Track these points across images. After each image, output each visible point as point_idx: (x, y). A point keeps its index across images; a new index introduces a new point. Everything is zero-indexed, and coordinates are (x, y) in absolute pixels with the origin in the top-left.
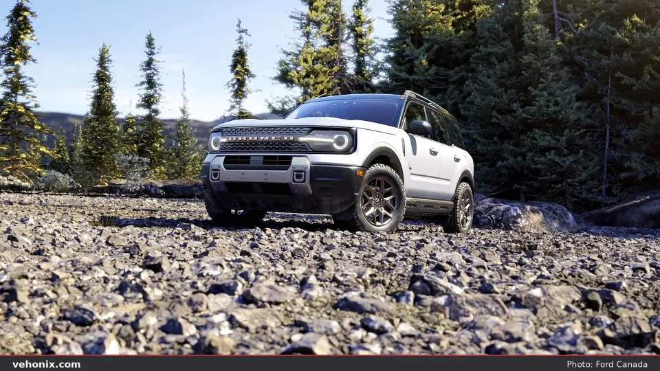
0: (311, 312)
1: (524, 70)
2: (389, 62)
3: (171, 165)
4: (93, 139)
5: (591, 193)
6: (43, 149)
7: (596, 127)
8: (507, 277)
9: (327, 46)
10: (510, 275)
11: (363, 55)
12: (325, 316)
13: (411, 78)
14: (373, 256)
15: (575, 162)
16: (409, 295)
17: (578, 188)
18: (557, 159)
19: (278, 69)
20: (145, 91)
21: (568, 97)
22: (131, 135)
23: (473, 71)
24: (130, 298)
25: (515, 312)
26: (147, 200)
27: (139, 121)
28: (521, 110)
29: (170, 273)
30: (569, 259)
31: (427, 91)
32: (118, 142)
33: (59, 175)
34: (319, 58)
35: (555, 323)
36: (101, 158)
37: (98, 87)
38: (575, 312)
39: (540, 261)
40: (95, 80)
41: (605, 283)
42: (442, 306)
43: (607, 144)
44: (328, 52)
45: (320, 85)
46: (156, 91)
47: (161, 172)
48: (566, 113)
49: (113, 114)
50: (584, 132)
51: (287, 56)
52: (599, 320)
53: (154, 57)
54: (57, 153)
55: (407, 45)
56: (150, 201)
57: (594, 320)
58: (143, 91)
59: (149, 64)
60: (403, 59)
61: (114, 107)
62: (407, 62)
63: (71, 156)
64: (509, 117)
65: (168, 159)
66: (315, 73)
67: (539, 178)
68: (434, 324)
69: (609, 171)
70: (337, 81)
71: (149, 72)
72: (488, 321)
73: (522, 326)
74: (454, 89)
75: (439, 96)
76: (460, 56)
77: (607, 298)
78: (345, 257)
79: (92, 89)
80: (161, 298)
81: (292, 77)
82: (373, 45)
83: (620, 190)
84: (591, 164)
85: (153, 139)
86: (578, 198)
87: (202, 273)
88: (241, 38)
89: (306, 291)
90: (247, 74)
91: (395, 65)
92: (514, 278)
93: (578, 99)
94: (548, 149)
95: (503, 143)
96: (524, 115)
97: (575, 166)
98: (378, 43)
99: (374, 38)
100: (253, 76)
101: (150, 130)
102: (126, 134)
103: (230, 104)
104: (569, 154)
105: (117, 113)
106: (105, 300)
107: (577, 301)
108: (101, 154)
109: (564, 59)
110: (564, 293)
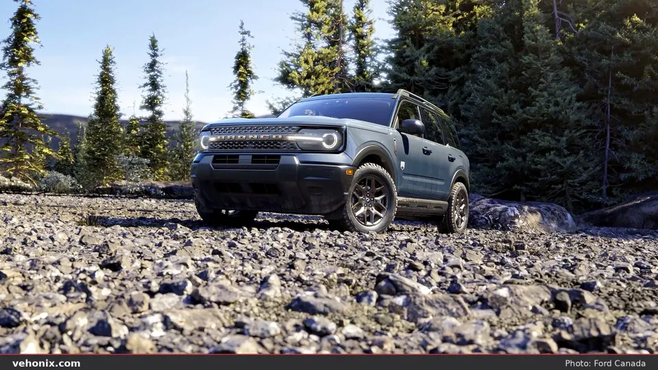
0: (260, 312)
1: (525, 70)
2: (390, 64)
3: (174, 166)
4: (96, 141)
5: (592, 194)
6: (46, 150)
7: (596, 128)
8: (481, 277)
9: (328, 47)
10: (485, 275)
11: (364, 57)
12: (274, 317)
13: (412, 78)
14: (351, 255)
15: (575, 163)
16: (372, 295)
17: (579, 189)
18: (557, 160)
19: (279, 70)
20: (149, 93)
21: (569, 98)
22: (135, 136)
23: (474, 71)
24: (73, 298)
25: (478, 313)
26: (145, 201)
27: (143, 123)
28: (521, 111)
29: (127, 272)
30: (554, 259)
31: (428, 92)
32: (122, 144)
33: (61, 176)
34: (320, 59)
35: (516, 325)
36: (104, 160)
37: (101, 89)
38: (541, 313)
39: (524, 260)
40: (99, 82)
41: (581, 283)
42: (400, 306)
43: (608, 145)
44: (329, 53)
45: (321, 86)
46: (159, 93)
47: (165, 173)
48: (566, 114)
49: (117, 115)
50: (585, 133)
51: (288, 57)
52: (562, 321)
53: (157, 59)
54: (62, 155)
55: (408, 46)
56: (148, 202)
57: (557, 321)
58: (147, 92)
59: (152, 66)
60: (404, 60)
61: (117, 108)
62: (408, 62)
63: (75, 157)
64: (509, 118)
65: (171, 161)
66: (316, 74)
67: (540, 179)
68: (388, 326)
69: (609, 172)
70: (338, 82)
71: (152, 73)
72: (444, 322)
73: (476, 328)
74: (455, 90)
75: (440, 96)
76: (461, 56)
77: (577, 298)
78: (322, 256)
79: (95, 91)
80: (105, 298)
81: (293, 78)
82: (375, 46)
83: (620, 191)
84: (591, 165)
85: (157, 140)
86: (579, 198)
87: (162, 273)
88: (243, 40)
89: (263, 291)
90: (250, 76)
91: (396, 66)
92: (489, 277)
93: (578, 100)
94: (549, 150)
95: (503, 144)
96: (525, 116)
97: (575, 167)
98: (380, 44)
99: (375, 39)
100: (255, 78)
101: (153, 131)
102: (129, 135)
103: (233, 105)
104: (569, 155)
105: (121, 115)
106: (43, 300)
107: (547, 302)
108: (104, 155)
109: (565, 59)
110: (532, 293)
